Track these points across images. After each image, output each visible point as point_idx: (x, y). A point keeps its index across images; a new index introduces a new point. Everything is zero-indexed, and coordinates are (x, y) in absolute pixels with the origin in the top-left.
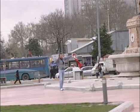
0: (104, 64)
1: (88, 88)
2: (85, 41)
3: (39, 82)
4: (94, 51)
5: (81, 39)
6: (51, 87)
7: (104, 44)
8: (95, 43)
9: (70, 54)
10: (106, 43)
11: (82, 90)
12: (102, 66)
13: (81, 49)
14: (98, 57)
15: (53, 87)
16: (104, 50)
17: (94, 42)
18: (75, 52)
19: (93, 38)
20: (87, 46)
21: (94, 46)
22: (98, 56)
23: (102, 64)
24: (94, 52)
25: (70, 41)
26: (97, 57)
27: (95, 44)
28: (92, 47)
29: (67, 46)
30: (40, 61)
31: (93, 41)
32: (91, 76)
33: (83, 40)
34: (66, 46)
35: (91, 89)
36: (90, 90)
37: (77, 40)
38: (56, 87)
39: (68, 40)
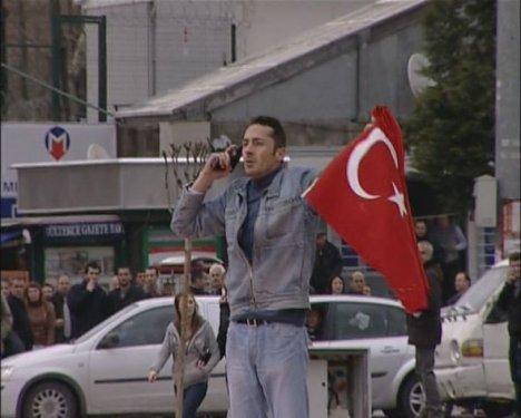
8: (462, 13)
9: (136, 137)
14: (485, 189)
18: (209, 116)
20: (354, 41)
22: (490, 171)
26: (471, 184)
27: (456, 22)
28: (420, 59)
29: (102, 23)
34: (91, 30)
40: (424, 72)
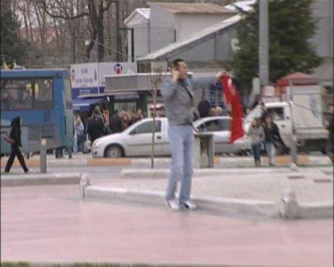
0: (287, 112)
1: (271, 205)
2: (207, 14)
3: (44, 171)
4: (241, 56)
5: (189, 8)
6: (109, 193)
7: (282, 32)
8: (249, 25)
9: (143, 67)
10: (292, 28)
11: (244, 211)
12: (277, 117)
13: (189, 46)
14: (256, 83)
15: (115, 193)
16: (282, 54)
17: (241, 21)
18: (167, 59)
19: (239, 4)
20: (214, 35)
21: (243, 37)
22: (257, 76)
23: (279, 111)
24: (240, 61)
25: (145, 13)
26: (251, 80)
28: (235, 41)
29: (132, 30)
30: (33, 87)
31: (237, 18)
32: (228, 154)
33: (196, 10)
34: (130, 32)
35: (283, 212)
36: (280, 214)
37: (175, 11)
38: (128, 194)
39: (138, 10)
40: (236, 45)
